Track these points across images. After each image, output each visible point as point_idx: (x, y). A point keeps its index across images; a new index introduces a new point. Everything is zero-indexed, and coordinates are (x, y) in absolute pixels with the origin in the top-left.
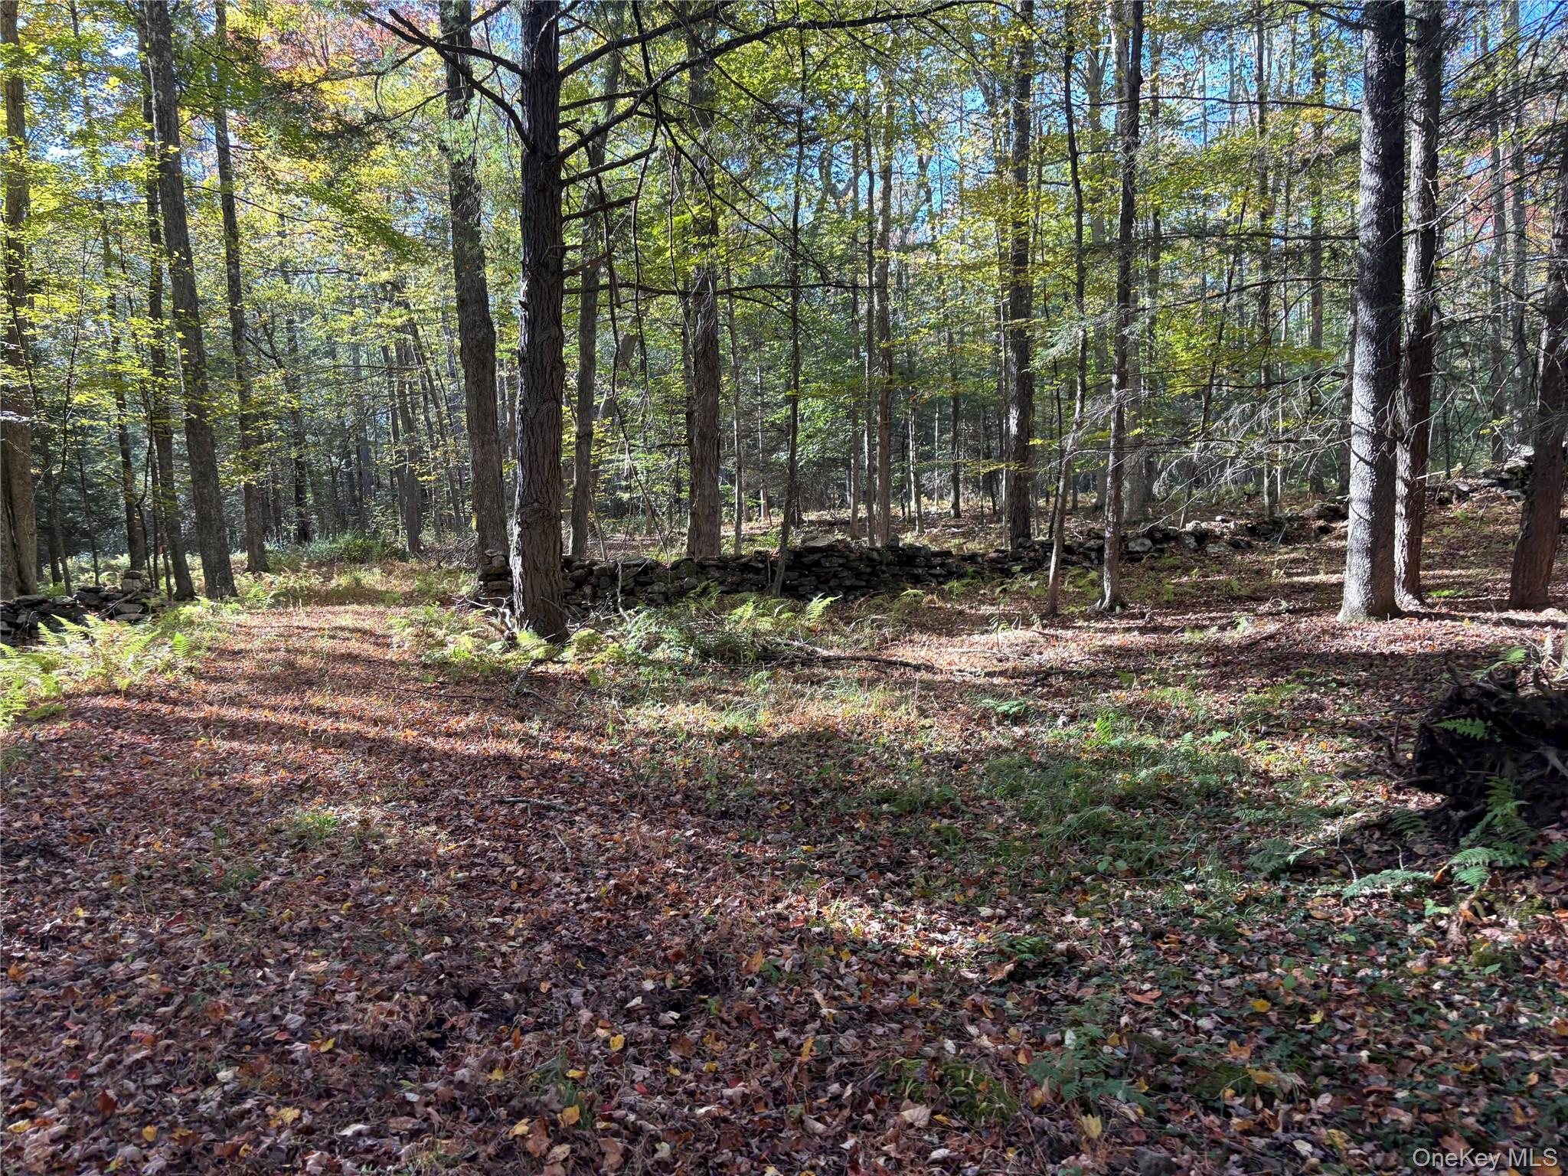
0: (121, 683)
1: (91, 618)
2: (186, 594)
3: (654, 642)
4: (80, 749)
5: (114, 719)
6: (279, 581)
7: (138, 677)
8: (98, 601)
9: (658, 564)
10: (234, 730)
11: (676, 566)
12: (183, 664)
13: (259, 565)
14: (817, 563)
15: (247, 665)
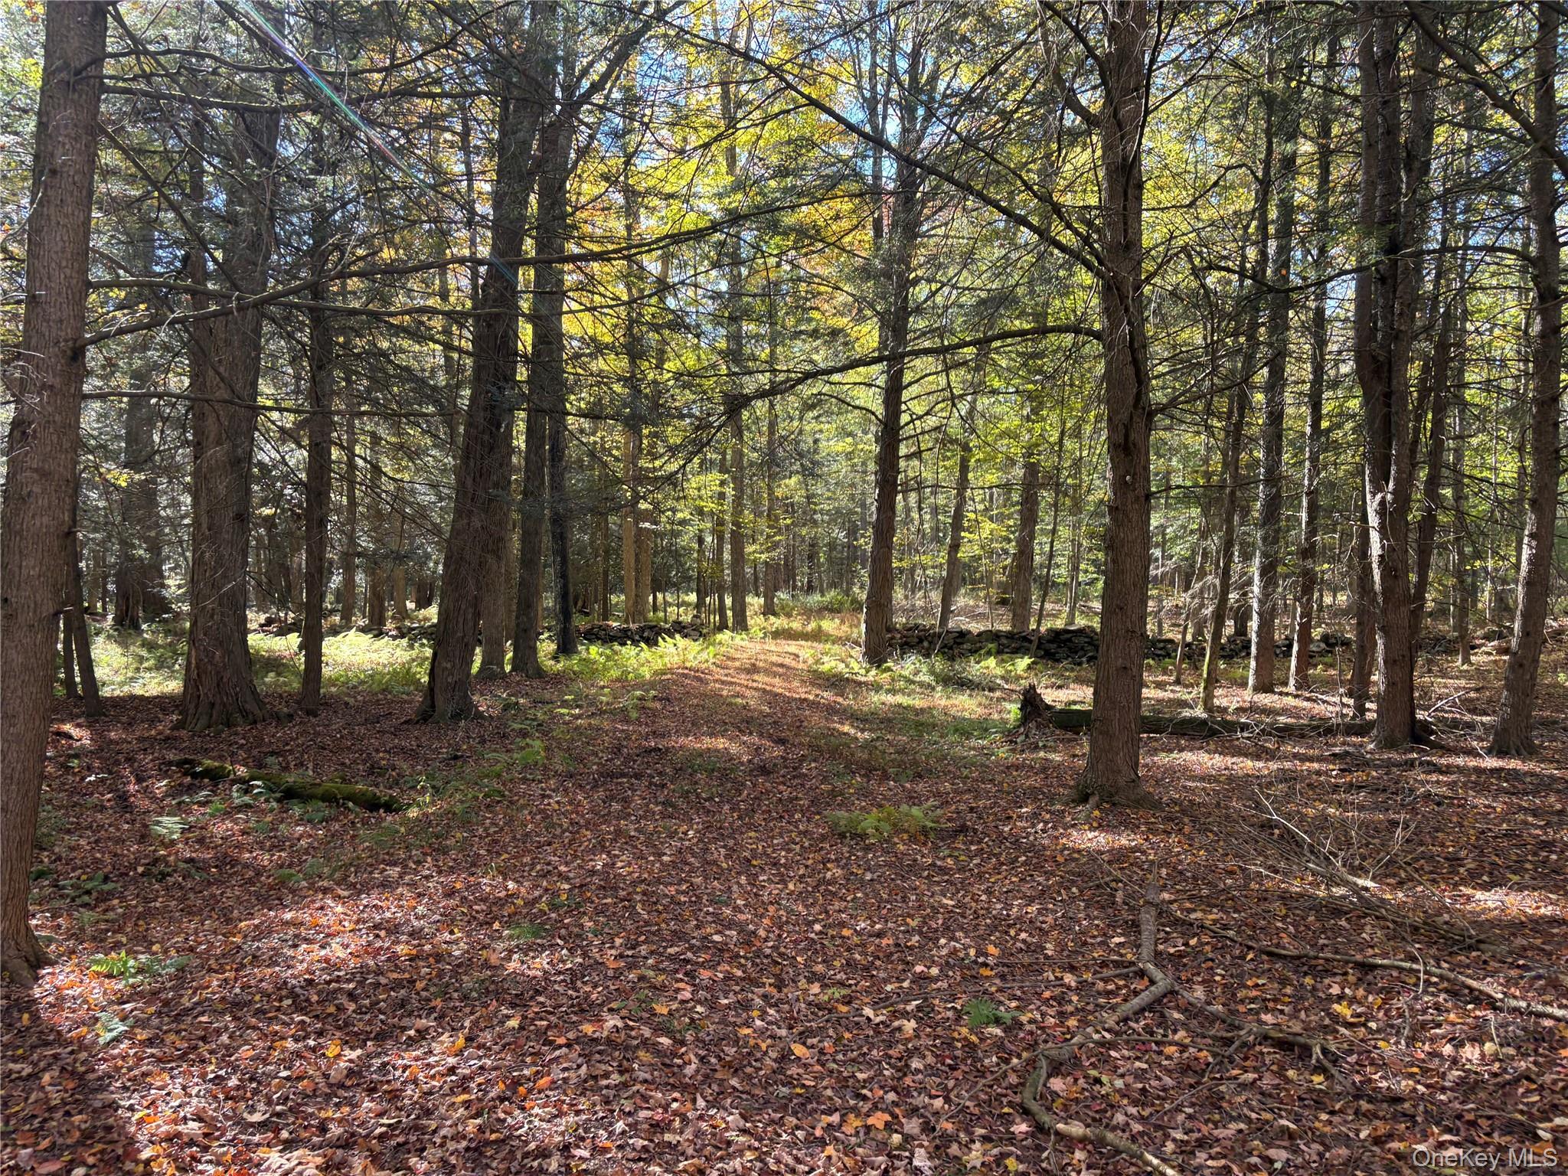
0: (688, 665)
1: (677, 636)
2: (722, 627)
3: (917, 673)
4: (674, 682)
5: (685, 676)
6: (777, 622)
7: (693, 664)
8: (679, 628)
9: (969, 632)
10: (723, 682)
11: (980, 634)
12: (712, 660)
13: (769, 610)
14: (1070, 640)
15: (737, 664)
